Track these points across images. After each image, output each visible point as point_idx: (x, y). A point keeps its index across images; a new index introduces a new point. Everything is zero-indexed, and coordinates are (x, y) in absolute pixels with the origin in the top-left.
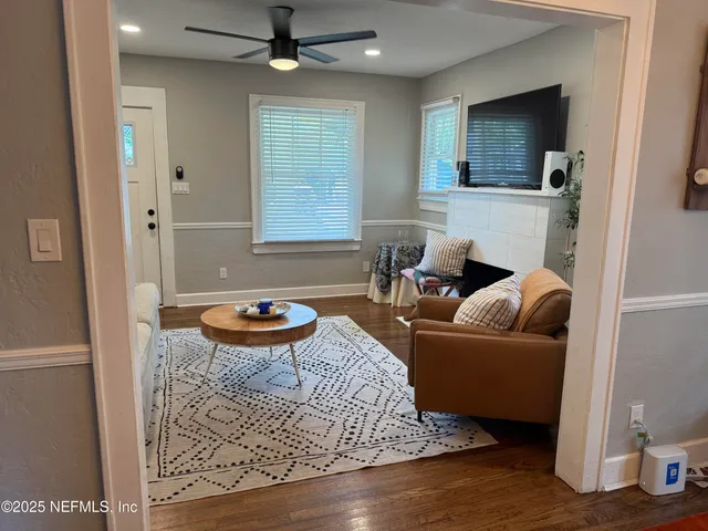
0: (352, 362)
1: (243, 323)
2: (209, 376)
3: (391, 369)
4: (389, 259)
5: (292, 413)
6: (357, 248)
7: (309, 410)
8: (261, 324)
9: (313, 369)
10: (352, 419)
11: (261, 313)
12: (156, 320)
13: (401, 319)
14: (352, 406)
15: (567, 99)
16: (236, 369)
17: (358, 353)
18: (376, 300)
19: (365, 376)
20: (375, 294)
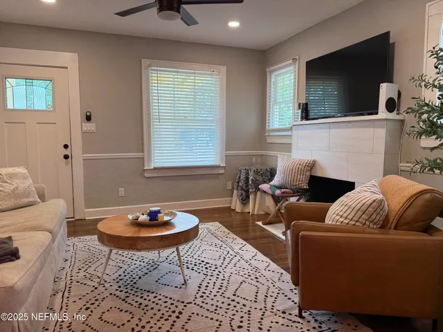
0: (227, 260)
1: (136, 229)
2: (105, 277)
3: (262, 266)
4: (247, 179)
5: (180, 313)
6: (222, 171)
7: (196, 309)
8: (151, 229)
9: (195, 268)
10: (237, 318)
11: (150, 220)
12: (64, 230)
13: (260, 223)
14: (235, 303)
15: (394, 44)
16: (128, 271)
17: (231, 252)
18: (238, 209)
19: (241, 273)
20: (237, 206)
